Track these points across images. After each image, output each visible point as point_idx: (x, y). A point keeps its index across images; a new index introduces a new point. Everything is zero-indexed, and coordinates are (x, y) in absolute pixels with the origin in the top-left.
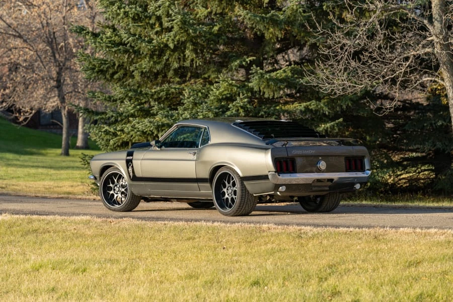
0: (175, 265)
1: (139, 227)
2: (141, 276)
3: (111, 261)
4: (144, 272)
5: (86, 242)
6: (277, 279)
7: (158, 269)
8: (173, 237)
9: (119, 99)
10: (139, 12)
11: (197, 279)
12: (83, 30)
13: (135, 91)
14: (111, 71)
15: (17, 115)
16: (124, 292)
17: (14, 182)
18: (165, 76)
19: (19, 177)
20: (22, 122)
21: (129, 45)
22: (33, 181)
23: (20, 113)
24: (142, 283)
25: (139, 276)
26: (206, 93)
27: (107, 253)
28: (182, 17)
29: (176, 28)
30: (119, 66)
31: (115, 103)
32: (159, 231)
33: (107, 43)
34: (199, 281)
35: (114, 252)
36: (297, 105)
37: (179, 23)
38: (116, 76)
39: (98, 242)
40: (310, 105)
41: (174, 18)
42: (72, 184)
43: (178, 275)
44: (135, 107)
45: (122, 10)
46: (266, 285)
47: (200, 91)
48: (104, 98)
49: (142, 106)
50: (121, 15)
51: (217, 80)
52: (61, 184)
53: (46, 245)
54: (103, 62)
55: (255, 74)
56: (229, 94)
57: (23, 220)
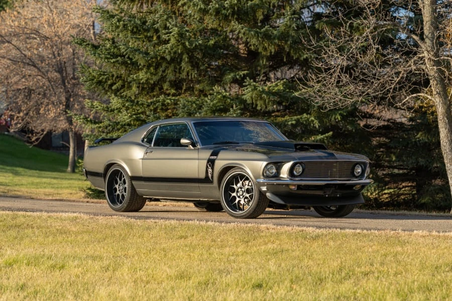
0: (165, 264)
1: (127, 225)
2: (125, 274)
3: (94, 258)
4: (128, 270)
5: (69, 239)
6: (283, 282)
7: (145, 268)
8: (164, 235)
9: (117, 109)
10: (138, 25)
11: (189, 279)
12: (84, 42)
13: (132, 101)
14: (109, 82)
15: (30, 135)
16: (103, 292)
17: (16, 188)
18: (161, 88)
19: (22, 185)
20: (34, 142)
21: (127, 56)
22: (34, 188)
23: (32, 134)
24: (125, 282)
25: (122, 274)
26: (200, 105)
27: (90, 251)
28: (179, 29)
29: (173, 41)
30: (117, 77)
31: (112, 112)
32: (149, 228)
33: (106, 55)
34: (191, 282)
35: (99, 249)
36: (288, 118)
37: (176, 36)
38: (114, 88)
39: (82, 239)
40: (301, 118)
41: (171, 30)
42: (71, 192)
43: (167, 274)
44: (131, 117)
45: (121, 23)
46: (271, 288)
47: (194, 102)
48: (102, 108)
49: (139, 115)
50: (121, 27)
51: (211, 91)
52: (60, 192)
53: (27, 241)
54: (102, 73)
55: (248, 86)
56: (223, 105)
57: (8, 216)
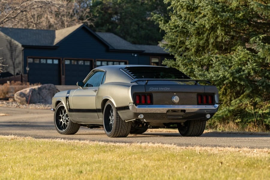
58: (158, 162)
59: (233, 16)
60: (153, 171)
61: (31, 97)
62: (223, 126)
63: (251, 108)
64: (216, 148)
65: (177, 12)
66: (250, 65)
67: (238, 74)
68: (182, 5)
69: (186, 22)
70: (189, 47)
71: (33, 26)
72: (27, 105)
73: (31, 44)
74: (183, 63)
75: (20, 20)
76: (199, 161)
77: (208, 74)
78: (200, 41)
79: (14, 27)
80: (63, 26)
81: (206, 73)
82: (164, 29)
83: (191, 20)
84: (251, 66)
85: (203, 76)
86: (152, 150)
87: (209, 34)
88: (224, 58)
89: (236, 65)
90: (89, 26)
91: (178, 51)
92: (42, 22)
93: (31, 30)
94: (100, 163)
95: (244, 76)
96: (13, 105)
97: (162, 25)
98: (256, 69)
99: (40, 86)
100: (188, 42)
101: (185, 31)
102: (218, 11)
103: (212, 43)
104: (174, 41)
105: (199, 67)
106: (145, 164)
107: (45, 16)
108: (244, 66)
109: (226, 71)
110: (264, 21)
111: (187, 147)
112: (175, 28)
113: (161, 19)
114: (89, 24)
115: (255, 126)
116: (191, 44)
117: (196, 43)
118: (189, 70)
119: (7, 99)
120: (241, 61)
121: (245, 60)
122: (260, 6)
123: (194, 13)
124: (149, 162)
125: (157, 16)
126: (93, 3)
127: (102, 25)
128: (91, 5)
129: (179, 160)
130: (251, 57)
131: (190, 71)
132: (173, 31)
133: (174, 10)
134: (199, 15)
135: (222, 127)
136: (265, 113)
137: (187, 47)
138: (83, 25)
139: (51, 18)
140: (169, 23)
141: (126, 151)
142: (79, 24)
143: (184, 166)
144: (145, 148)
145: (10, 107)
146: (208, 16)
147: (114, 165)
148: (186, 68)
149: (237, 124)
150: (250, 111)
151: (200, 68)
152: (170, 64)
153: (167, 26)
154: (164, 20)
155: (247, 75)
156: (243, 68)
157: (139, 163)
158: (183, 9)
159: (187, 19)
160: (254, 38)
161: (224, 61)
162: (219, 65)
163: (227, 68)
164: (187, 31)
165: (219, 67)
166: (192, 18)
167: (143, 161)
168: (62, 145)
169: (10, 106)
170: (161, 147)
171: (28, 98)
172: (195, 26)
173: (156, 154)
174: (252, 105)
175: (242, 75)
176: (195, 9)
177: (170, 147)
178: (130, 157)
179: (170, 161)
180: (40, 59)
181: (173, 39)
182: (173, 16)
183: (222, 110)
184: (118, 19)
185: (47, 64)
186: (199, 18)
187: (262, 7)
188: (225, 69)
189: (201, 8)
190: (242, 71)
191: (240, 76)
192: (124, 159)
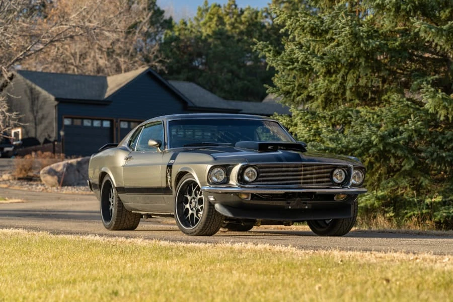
13: (313, 114)
14: (294, 93)
21: (301, 61)
33: (286, 61)
37: (349, 36)
38: (298, 98)
41: (343, 30)
44: (309, 131)
50: (298, 29)
55: (426, 93)
58: (264, 277)
59: (386, 46)
60: (255, 294)
61: (65, 176)
62: (366, 223)
63: (413, 194)
64: (371, 253)
65: (294, 37)
66: (412, 125)
67: (393, 138)
68: (303, 26)
69: (309, 54)
70: (313, 95)
71: (74, 70)
72: (59, 188)
73: (69, 97)
74: (303, 120)
75: (53, 61)
76: (342, 276)
77: (343, 138)
78: (331, 85)
79: (44, 71)
80: (119, 71)
81: (340, 136)
82: (274, 65)
83: (318, 51)
84: (413, 127)
85: (335, 141)
86: (252, 256)
87: (347, 74)
88: (370, 113)
89: (388, 124)
90: (158, 72)
91: (295, 101)
92: (87, 65)
93: (70, 75)
94: (154, 278)
95: (401, 142)
96: (38, 188)
97: (271, 58)
98: (421, 131)
99: (79, 159)
100: (312, 87)
101: (307, 68)
102: (362, 37)
103: (351, 89)
104: (290, 84)
105: (328, 126)
106: (240, 280)
107: (92, 55)
108: (403, 125)
109: (373, 132)
110: (434, 56)
111: (316, 251)
112: (291, 64)
113: (269, 49)
114: (159, 68)
115: (419, 223)
116: (317, 90)
117: (325, 88)
118: (313, 131)
119: (29, 179)
120: (398, 118)
121: (403, 116)
122: (431, 29)
123: (323, 41)
124: (247, 278)
125: (263, 44)
126: (165, 39)
127: (178, 72)
128: (163, 41)
129: (305, 274)
130: (413, 111)
131: (315, 132)
132: (288, 68)
133: (289, 35)
134: (330, 42)
135: (364, 223)
136: (434, 202)
137: (310, 94)
138: (148, 69)
139: (101, 58)
140: (281, 56)
141: (205, 257)
142: (143, 67)
143: (315, 285)
144: (240, 252)
145: (34, 191)
146: (345, 45)
147: (180, 281)
148: (308, 128)
149: (390, 219)
150: (411, 199)
151: (331, 128)
152: (282, 121)
153: (278, 60)
154: (274, 51)
155: (407, 141)
156: (401, 128)
157: (227, 279)
158: (305, 33)
159: (311, 49)
160: (419, 81)
161: (370, 118)
162: (362, 123)
163: (374, 129)
164: (310, 69)
165: (362, 126)
166: (319, 48)
167: (236, 275)
168: (95, 244)
169: (34, 189)
170: (268, 250)
171: (60, 177)
172: (323, 61)
173: (260, 262)
174: (413, 189)
175: (398, 141)
176: (323, 33)
177: (286, 251)
178: (212, 267)
179: (286, 275)
180: (82, 119)
181: (288, 81)
182: (289, 43)
183: (364, 196)
184: (202, 64)
185: (92, 127)
186: (330, 48)
187: (433, 30)
188: (371, 129)
189: (334, 31)
190: (398, 133)
191: (395, 141)
192: (200, 270)
